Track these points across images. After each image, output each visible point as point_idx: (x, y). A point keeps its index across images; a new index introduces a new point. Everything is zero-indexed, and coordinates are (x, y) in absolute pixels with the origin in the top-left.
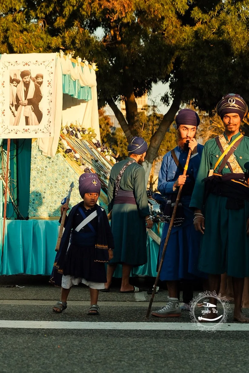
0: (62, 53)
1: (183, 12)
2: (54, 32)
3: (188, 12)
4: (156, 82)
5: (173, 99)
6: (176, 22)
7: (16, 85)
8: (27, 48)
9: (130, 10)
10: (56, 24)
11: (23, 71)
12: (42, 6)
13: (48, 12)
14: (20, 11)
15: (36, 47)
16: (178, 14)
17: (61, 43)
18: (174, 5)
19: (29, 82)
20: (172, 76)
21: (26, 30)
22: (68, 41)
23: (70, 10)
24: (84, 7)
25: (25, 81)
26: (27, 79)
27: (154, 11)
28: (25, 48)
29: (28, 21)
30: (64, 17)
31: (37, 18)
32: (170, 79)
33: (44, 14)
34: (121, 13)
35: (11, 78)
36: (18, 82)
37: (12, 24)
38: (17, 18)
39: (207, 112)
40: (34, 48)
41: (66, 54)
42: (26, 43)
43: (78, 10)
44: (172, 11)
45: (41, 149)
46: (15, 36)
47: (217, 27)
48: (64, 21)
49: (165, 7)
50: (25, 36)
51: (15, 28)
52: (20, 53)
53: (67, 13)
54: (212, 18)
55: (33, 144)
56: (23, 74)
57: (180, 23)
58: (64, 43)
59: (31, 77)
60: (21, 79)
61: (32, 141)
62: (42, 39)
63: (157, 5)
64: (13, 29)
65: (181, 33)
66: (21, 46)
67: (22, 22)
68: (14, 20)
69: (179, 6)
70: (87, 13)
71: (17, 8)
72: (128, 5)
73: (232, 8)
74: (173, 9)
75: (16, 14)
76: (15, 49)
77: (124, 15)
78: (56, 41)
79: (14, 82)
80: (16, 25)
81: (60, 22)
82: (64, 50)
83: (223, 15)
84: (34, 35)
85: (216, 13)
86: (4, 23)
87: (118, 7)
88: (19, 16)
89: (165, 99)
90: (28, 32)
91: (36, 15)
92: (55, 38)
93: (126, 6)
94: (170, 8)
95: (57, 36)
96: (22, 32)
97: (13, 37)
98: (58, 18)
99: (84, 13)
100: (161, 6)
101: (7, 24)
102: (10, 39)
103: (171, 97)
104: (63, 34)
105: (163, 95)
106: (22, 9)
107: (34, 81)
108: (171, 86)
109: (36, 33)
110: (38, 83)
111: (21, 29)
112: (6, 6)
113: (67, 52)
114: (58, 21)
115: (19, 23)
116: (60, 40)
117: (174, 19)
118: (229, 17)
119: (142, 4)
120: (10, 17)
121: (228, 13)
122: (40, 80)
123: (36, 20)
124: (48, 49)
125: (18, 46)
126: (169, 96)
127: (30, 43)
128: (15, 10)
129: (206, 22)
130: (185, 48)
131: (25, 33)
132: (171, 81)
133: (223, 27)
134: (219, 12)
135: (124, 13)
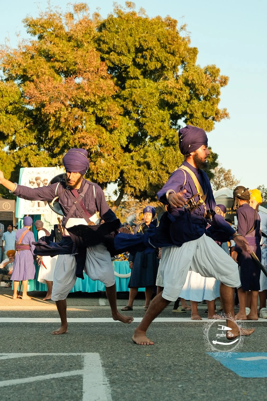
0: (58, 166)
1: (125, 146)
2: (53, 156)
3: (127, 146)
4: (110, 183)
5: (119, 192)
6: (121, 151)
7: (32, 185)
8: (39, 164)
9: (96, 144)
10: (55, 152)
11: (36, 177)
12: (47, 142)
13: (50, 145)
14: (35, 144)
15: (44, 164)
16: (121, 146)
17: (57, 162)
18: (119, 142)
19: (40, 183)
20: (119, 180)
21: (37, 154)
22: (61, 161)
23: (62, 144)
24: (70, 142)
25: (38, 182)
26: (39, 181)
27: (109, 145)
28: (37, 164)
29: (39, 150)
30: (59, 148)
31: (44, 148)
32: (117, 182)
33: (48, 145)
34: (91, 146)
35: (30, 181)
36: (34, 183)
37: (30, 151)
38: (33, 148)
39: (138, 200)
40: (42, 164)
41: (60, 168)
42: (38, 162)
43: (67, 144)
44: (119, 145)
45: (46, 220)
46: (32, 158)
47: (143, 154)
48: (59, 149)
49: (115, 143)
50: (37, 158)
51: (32, 154)
52: (35, 167)
53: (61, 145)
54: (140, 149)
55: (42, 218)
56: (37, 179)
57: (123, 151)
58: (59, 162)
59: (41, 181)
60: (35, 181)
61: (41, 216)
62: (47, 159)
63: (110, 141)
64: (30, 154)
65: (124, 157)
66: (35, 163)
67: (36, 150)
68: (31, 149)
69: (122, 142)
70: (72, 146)
71: (33, 143)
72: (95, 141)
73: (151, 144)
74: (119, 144)
75: (32, 146)
76: (32, 165)
77: (92, 147)
78: (54, 161)
79: (32, 183)
80: (32, 152)
81: (57, 150)
82: (59, 166)
83: (146, 147)
84: (42, 157)
85: (142, 146)
86: (26, 151)
87: (89, 142)
88: (34, 147)
89: (115, 193)
90: (39, 156)
91: (44, 147)
92: (54, 159)
93: (93, 142)
94: (117, 143)
95: (55, 157)
96: (36, 155)
97: (31, 158)
98: (56, 148)
99: (70, 145)
100: (112, 142)
101: (27, 151)
102: (29, 159)
103: (118, 191)
104: (59, 157)
105: (114, 190)
106: (36, 143)
107: (43, 182)
108: (118, 186)
109: (43, 156)
110: (45, 183)
111: (35, 154)
112: (27, 142)
113: (61, 166)
114: (56, 150)
115: (34, 151)
116: (57, 160)
117: (120, 149)
118: (150, 148)
119: (102, 141)
120: (29, 148)
121: (149, 146)
122: (46, 182)
123: (44, 149)
124: (51, 165)
125: (34, 163)
126: (117, 191)
127: (40, 162)
128: (32, 144)
129: (137, 151)
130: (126, 165)
131: (37, 156)
132: (118, 183)
133: (147, 154)
134: (144, 146)
135: (92, 146)
